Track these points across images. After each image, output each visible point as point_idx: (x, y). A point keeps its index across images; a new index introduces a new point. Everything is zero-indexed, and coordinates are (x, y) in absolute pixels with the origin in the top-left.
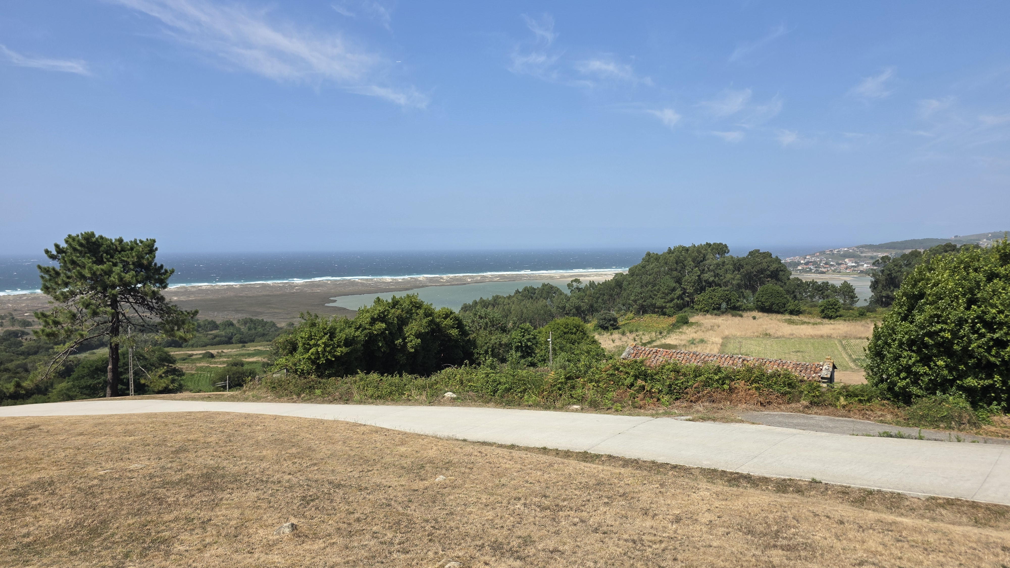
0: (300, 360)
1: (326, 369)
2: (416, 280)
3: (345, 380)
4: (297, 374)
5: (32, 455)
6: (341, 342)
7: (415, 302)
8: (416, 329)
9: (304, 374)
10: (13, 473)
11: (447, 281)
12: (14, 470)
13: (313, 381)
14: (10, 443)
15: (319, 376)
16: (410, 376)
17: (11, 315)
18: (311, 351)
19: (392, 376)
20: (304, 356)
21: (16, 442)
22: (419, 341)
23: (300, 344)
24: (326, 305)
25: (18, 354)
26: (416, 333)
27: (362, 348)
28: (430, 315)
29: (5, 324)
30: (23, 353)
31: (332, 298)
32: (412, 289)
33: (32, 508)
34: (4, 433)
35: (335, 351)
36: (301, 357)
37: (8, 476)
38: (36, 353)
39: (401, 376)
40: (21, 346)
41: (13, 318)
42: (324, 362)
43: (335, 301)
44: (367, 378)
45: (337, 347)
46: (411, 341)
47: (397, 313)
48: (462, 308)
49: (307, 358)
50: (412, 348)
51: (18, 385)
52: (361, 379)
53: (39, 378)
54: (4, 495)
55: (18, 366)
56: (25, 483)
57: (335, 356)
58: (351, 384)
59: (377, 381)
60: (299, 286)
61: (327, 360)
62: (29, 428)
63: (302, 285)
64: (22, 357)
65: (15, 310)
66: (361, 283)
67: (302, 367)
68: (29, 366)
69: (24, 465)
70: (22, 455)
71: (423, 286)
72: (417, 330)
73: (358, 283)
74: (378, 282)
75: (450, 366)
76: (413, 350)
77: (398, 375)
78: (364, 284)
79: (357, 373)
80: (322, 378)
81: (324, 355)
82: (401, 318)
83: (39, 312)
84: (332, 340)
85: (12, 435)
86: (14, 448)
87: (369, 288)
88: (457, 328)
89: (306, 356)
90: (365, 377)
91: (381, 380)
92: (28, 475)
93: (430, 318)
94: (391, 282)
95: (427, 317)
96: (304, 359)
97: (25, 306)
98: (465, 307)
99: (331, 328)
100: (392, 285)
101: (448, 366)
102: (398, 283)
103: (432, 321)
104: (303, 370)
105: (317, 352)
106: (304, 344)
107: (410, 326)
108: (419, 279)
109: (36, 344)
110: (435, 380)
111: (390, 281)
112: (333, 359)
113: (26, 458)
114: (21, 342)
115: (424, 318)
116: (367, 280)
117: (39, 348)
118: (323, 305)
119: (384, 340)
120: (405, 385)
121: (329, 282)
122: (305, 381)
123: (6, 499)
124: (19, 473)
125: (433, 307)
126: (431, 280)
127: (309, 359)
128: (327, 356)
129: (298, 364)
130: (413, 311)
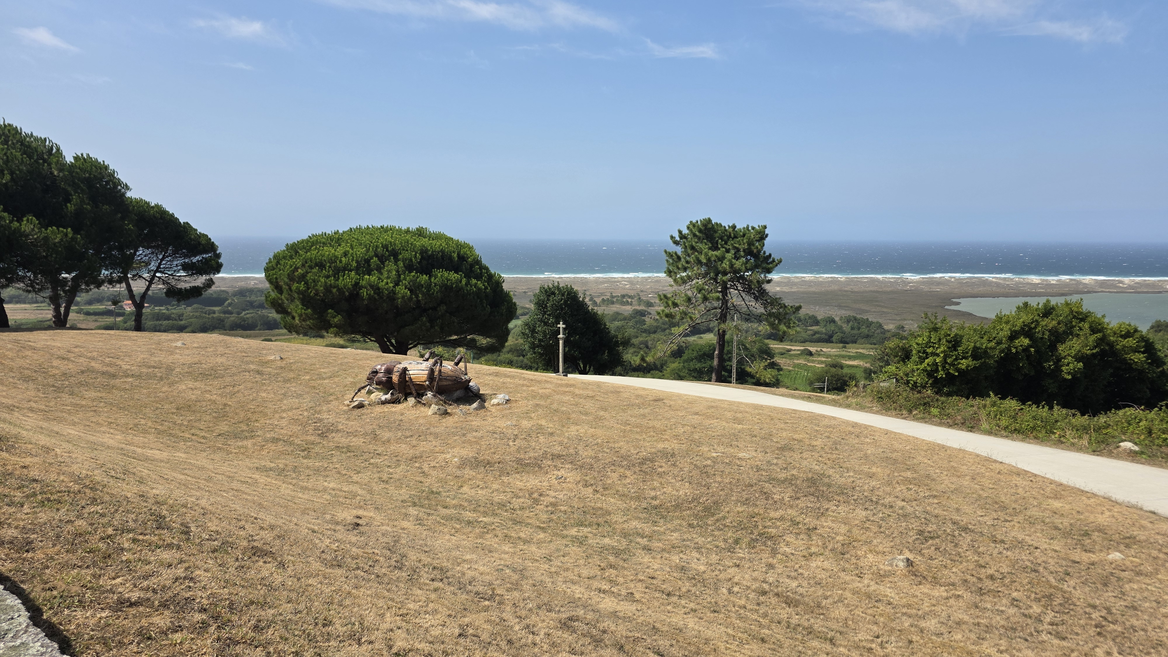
0: (913, 371)
1: (945, 386)
2: (1079, 283)
3: (971, 402)
4: (908, 386)
5: (658, 426)
6: (967, 353)
7: (1076, 312)
8: (1078, 348)
9: (917, 387)
10: (644, 439)
11: (1130, 287)
12: (644, 436)
13: (929, 397)
14: (642, 411)
15: (937, 393)
16: (1064, 411)
17: (639, 295)
18: (927, 361)
19: (1038, 407)
20: (919, 367)
21: (646, 411)
22: (1080, 365)
23: (914, 352)
24: (946, 307)
25: (641, 332)
26: (1075, 355)
27: (996, 365)
28: (1099, 331)
29: (634, 303)
30: (645, 331)
31: (954, 300)
32: (1071, 294)
33: (658, 474)
34: (637, 401)
35: (959, 363)
36: (915, 367)
37: (640, 440)
38: (655, 332)
39: (1051, 408)
40: (645, 324)
41: (640, 298)
42: (944, 376)
43: (958, 304)
44: (1001, 404)
45: (962, 359)
46: (1068, 365)
47: (1051, 325)
48: (1152, 327)
49: (922, 370)
50: (1069, 373)
51: (643, 359)
52: (994, 404)
53: (659, 354)
54: (638, 457)
55: (641, 343)
56: (653, 450)
57: (958, 370)
58: (979, 408)
59: (1015, 410)
60: (915, 282)
61: (948, 374)
62: (655, 400)
63: (917, 282)
64: (644, 335)
65: (642, 291)
66: (996, 283)
67: (915, 379)
68: (650, 343)
69: (652, 433)
70: (651, 424)
71: (1089, 292)
72: (1079, 351)
73: (992, 282)
74: (1020, 283)
75: (1133, 407)
76: (1070, 377)
77: (1047, 408)
78: (1000, 284)
79: (989, 396)
80: (941, 396)
81: (944, 367)
82: (1057, 332)
83: (660, 293)
84: (956, 350)
85: (643, 404)
86: (644, 416)
87: (1007, 290)
88: (1143, 353)
89: (922, 367)
90: (999, 402)
91: (1022, 409)
92: (655, 443)
93: (1099, 335)
94: (1039, 284)
95: (1094, 333)
96: (918, 369)
97: (649, 288)
98: (1158, 326)
99: (956, 335)
100: (1041, 288)
101: (1129, 406)
102: (1049, 285)
103: (1103, 340)
104: (915, 383)
105: (935, 364)
106: (919, 352)
107: (1068, 343)
108: (1084, 281)
109: (655, 324)
110: (1105, 422)
111: (1037, 282)
112: (957, 374)
113: (654, 427)
114: (644, 321)
115: (1091, 335)
116: (1005, 279)
117: (657, 327)
118: (943, 307)
119: (1027, 359)
120: (1057, 421)
121: (953, 280)
122: (918, 395)
123: (639, 461)
124: (648, 439)
125: (1106, 320)
126: (1103, 282)
127: (925, 370)
128: (947, 369)
129: (910, 375)
130: (1074, 323)
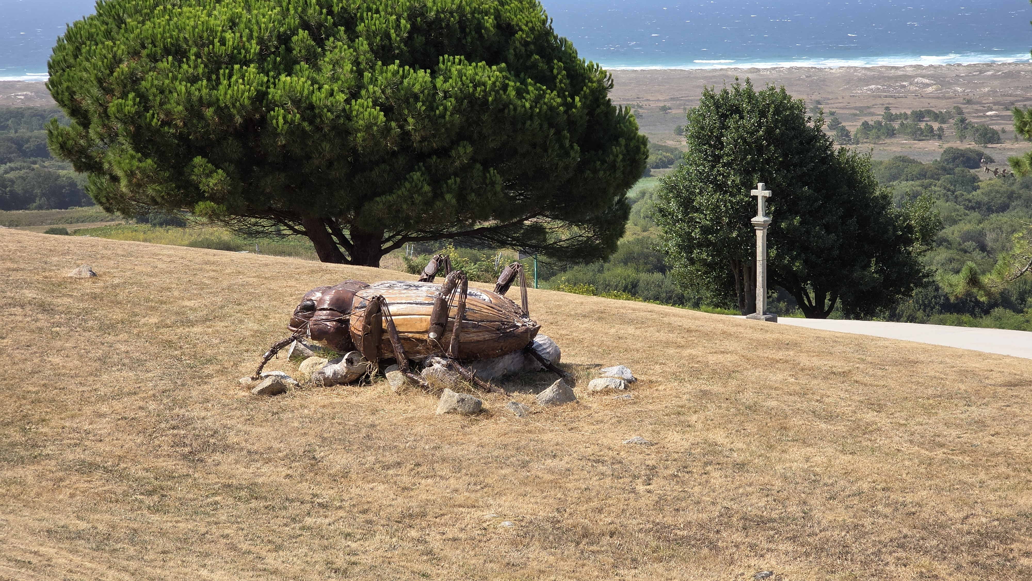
5: (1019, 450)
10: (982, 482)
12: (982, 476)
14: (975, 412)
17: (960, 112)
21: (987, 412)
25: (967, 208)
29: (947, 133)
30: (976, 206)
33: (1021, 572)
34: (963, 387)
37: (972, 485)
38: (1004, 208)
40: (975, 189)
41: (963, 121)
51: (973, 280)
53: (1017, 268)
54: (966, 528)
55: (967, 237)
56: (1006, 511)
62: (1011, 385)
64: (975, 215)
65: (969, 102)
68: (989, 238)
69: (1003, 469)
70: (1000, 444)
85: (977, 392)
86: (981, 424)
92: (1011, 495)
97: (988, 94)
109: (1005, 188)
113: (1007, 453)
114: (975, 179)
117: (1011, 196)
123: (969, 538)
124: (992, 484)
